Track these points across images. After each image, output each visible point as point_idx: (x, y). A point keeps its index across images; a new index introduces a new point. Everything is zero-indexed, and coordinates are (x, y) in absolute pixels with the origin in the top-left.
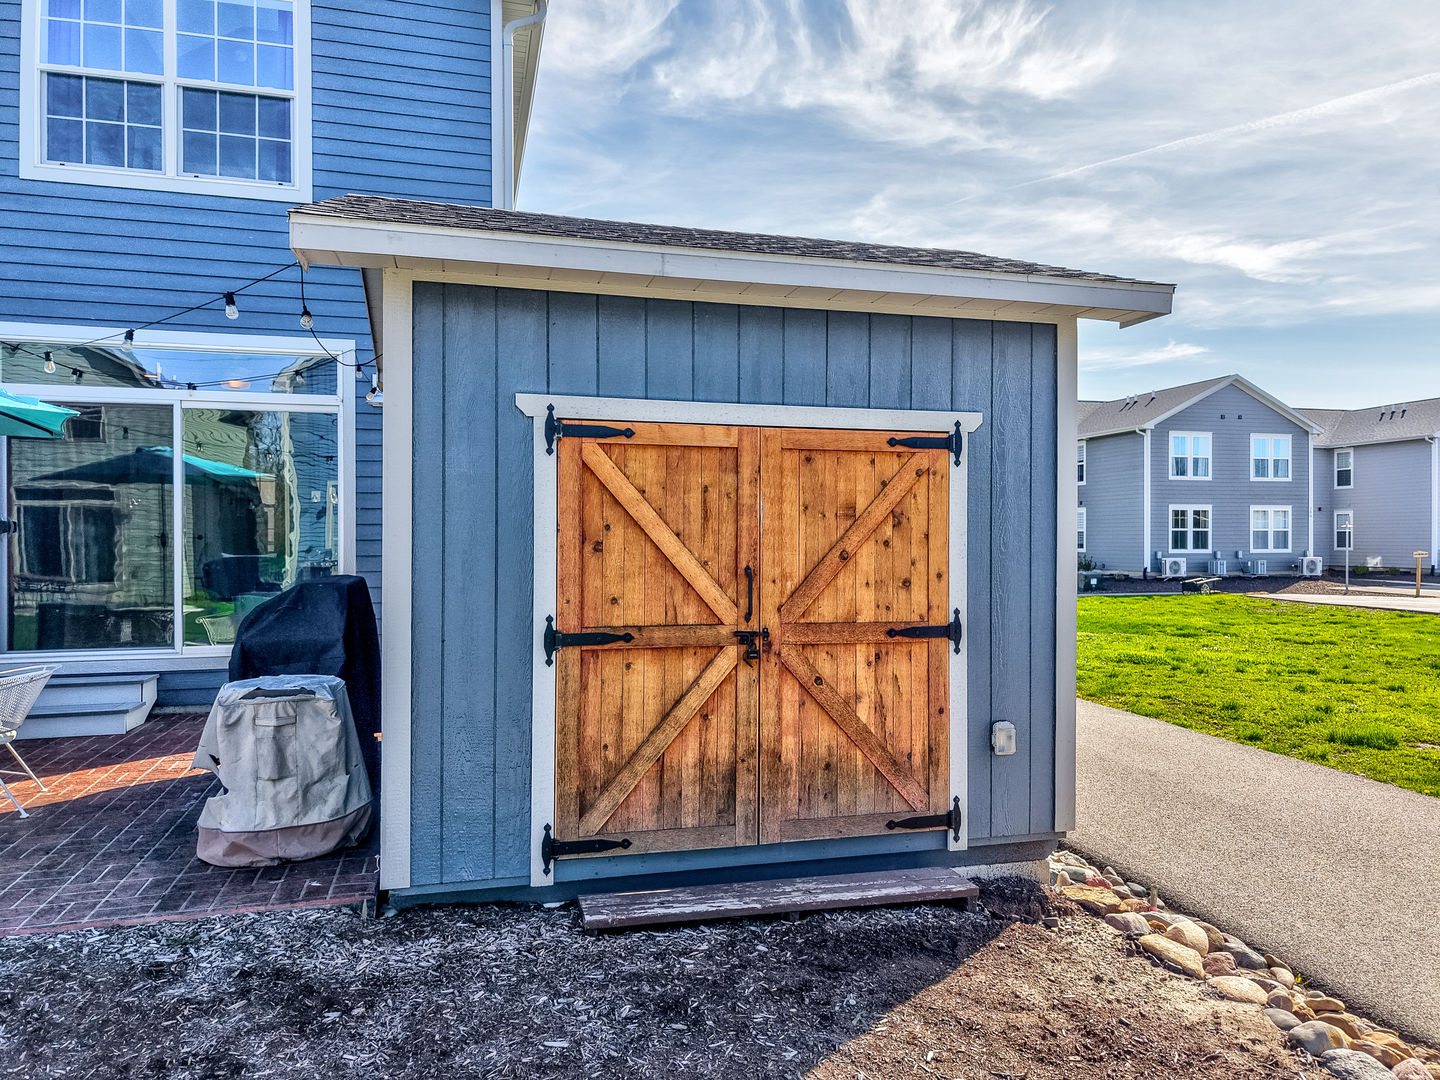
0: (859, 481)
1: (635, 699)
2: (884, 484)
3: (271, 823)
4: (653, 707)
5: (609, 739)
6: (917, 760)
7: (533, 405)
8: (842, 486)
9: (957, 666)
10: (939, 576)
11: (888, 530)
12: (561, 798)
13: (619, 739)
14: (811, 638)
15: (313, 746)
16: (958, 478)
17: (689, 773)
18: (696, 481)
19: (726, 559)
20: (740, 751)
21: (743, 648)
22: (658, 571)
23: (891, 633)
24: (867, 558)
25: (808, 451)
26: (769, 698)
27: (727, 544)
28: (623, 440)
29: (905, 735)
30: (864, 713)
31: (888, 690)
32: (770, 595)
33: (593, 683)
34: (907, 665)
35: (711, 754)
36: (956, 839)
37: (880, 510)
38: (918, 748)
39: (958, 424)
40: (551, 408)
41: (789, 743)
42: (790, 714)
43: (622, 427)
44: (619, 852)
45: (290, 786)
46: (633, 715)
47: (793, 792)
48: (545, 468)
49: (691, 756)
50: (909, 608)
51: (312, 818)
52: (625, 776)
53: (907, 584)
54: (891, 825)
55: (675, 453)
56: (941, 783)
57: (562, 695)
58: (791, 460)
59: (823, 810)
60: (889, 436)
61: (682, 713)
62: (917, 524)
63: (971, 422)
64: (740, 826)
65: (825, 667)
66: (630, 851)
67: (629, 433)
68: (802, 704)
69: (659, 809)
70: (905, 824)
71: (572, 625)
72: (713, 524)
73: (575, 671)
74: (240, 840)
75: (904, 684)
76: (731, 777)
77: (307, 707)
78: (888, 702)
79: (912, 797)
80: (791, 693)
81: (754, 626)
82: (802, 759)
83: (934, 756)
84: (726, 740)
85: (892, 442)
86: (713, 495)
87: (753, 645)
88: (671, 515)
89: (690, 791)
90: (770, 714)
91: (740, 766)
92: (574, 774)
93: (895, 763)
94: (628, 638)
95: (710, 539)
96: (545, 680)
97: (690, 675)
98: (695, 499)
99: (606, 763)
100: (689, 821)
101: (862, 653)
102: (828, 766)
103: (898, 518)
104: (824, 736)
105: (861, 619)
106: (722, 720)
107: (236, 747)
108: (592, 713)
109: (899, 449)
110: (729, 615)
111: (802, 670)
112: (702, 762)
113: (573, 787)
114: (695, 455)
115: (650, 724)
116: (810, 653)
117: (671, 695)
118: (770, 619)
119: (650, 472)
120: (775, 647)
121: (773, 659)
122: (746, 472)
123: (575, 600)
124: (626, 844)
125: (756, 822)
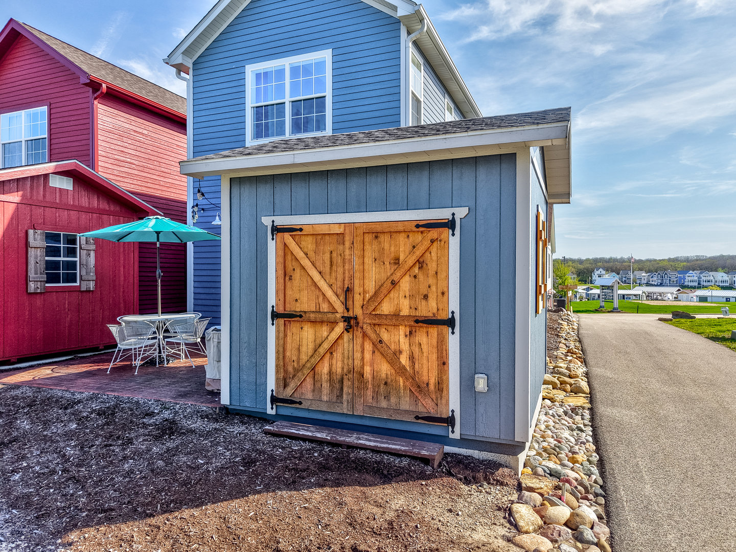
0: (402, 247)
1: (304, 342)
2: (414, 247)
4: (311, 346)
5: (295, 358)
6: (432, 387)
7: (267, 221)
8: (393, 249)
9: (453, 341)
10: (443, 293)
11: (416, 270)
12: (277, 379)
13: (299, 359)
14: (377, 321)
16: (454, 242)
17: (325, 377)
18: (328, 248)
19: (339, 284)
20: (345, 370)
21: (346, 324)
22: (313, 288)
23: (417, 321)
24: (405, 284)
25: (376, 233)
26: (358, 348)
27: (340, 277)
28: (299, 233)
29: (425, 373)
30: (404, 360)
31: (416, 350)
32: (358, 300)
33: (289, 334)
34: (426, 338)
35: (334, 370)
36: (453, 432)
37: (411, 260)
38: (432, 381)
39: (453, 214)
40: (273, 221)
41: (367, 370)
42: (368, 356)
43: (298, 227)
44: (298, 406)
46: (304, 349)
47: (369, 393)
48: (272, 245)
49: (325, 370)
50: (428, 309)
52: (300, 374)
53: (426, 297)
54: (417, 418)
55: (320, 237)
56: (444, 401)
57: (277, 338)
58: (368, 238)
59: (384, 404)
60: (415, 223)
61: (322, 350)
62: (432, 267)
63: (461, 213)
64: (345, 404)
65: (385, 336)
66: (300, 406)
67: (301, 230)
68: (374, 352)
69: (314, 391)
70: (423, 418)
71: (281, 310)
72: (334, 267)
73: (282, 328)
75: (425, 347)
76: (341, 381)
78: (416, 355)
79: (427, 406)
80: (368, 347)
81: (351, 314)
82: (373, 378)
83: (441, 386)
84: (339, 364)
85: (418, 226)
86: (334, 255)
87: (351, 323)
88: (318, 264)
89: (326, 385)
90: (358, 355)
91: (345, 377)
92: (282, 370)
93: (419, 387)
94: (301, 316)
95: (333, 274)
96: (272, 331)
97: (325, 334)
98: (327, 256)
99: (294, 368)
100: (325, 398)
101: (402, 330)
102: (386, 383)
103: (421, 263)
104: (385, 369)
105: (402, 314)
106: (338, 355)
108: (289, 347)
109: (421, 229)
110: (340, 308)
111: (373, 336)
112: (330, 373)
113: (281, 375)
114: (327, 237)
115: (310, 354)
116: (377, 328)
117: (318, 342)
118: (358, 311)
119: (309, 246)
120: (360, 325)
121: (360, 330)
122: (347, 244)
123: (282, 300)
124: (300, 403)
125: (352, 404)
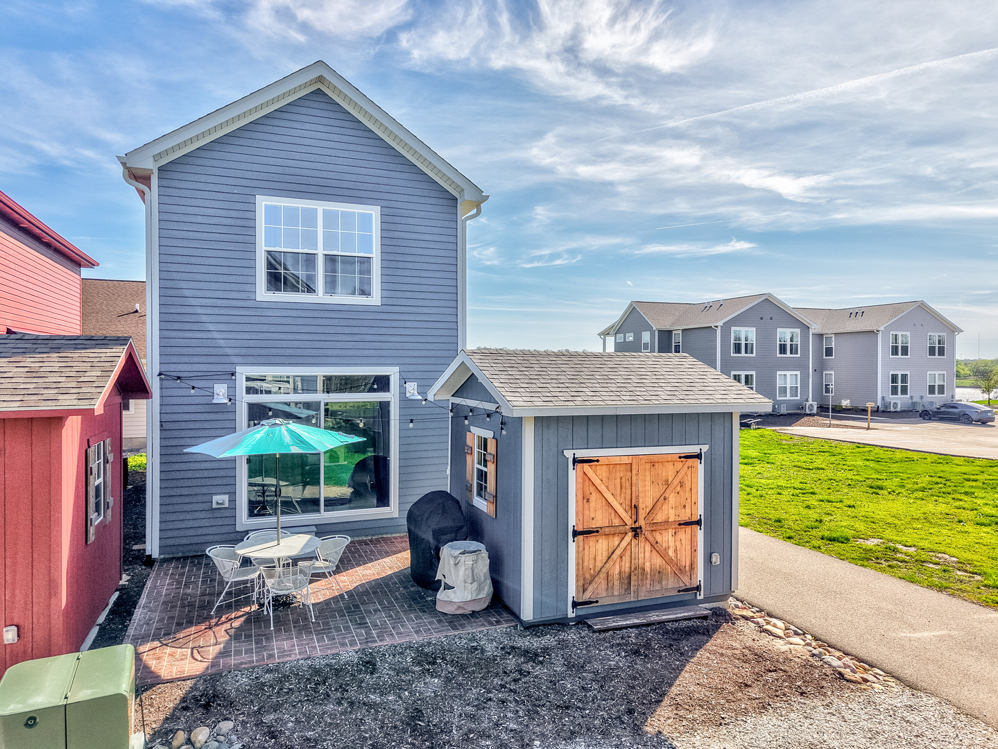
0: (668, 472)
1: (600, 552)
2: (677, 472)
3: (469, 599)
4: (605, 555)
5: (591, 567)
6: (687, 568)
7: (569, 454)
8: (664, 473)
9: (700, 534)
10: (695, 503)
11: (679, 488)
12: (577, 587)
13: (595, 566)
14: (655, 528)
15: (481, 570)
16: (701, 468)
17: (616, 577)
18: (618, 476)
19: (628, 502)
20: (632, 569)
21: (634, 533)
22: (607, 508)
23: (680, 524)
24: (672, 499)
25: (653, 462)
26: (641, 550)
27: (628, 497)
28: (596, 463)
29: (684, 560)
30: (671, 553)
31: (678, 544)
32: (642, 514)
33: (587, 547)
34: (685, 534)
35: (623, 570)
36: (700, 595)
37: (676, 481)
38: (688, 564)
39: (701, 449)
40: (574, 454)
41: (647, 565)
42: (648, 554)
43: (595, 459)
44: (595, 604)
45: (475, 585)
46: (599, 558)
47: (648, 582)
48: (572, 474)
49: (617, 571)
50: (685, 516)
51: (481, 596)
52: (597, 579)
53: (684, 506)
54: (679, 591)
55: (612, 466)
56: (695, 575)
57: (578, 552)
58: (648, 466)
59: (658, 587)
60: (679, 455)
61: (614, 556)
62: (688, 485)
63: (705, 448)
64: (632, 593)
65: (659, 538)
66: (598, 604)
67: (598, 461)
68: (651, 551)
69: (607, 589)
70: (683, 591)
71: (580, 529)
72: (623, 490)
73: (581, 544)
74: (461, 605)
75: (683, 542)
76: (630, 577)
77: (479, 556)
78: (678, 549)
79: (686, 581)
80: (648, 547)
81: (637, 525)
82: (651, 570)
83: (692, 566)
84: (628, 565)
85: (680, 457)
86: (623, 480)
87: (636, 532)
88: (610, 488)
89: (617, 583)
90: (641, 555)
91: (632, 573)
92: (582, 579)
93: (680, 570)
94: (597, 532)
95: (623, 495)
96: (572, 547)
97: (617, 543)
98: (618, 481)
99: (591, 575)
100: (616, 593)
101: (671, 532)
102: (659, 572)
103: (682, 484)
104: (658, 561)
105: (670, 520)
106: (627, 558)
107: (457, 571)
108: (586, 558)
109: (682, 459)
110: (629, 522)
111: (651, 539)
112: (620, 573)
113: (581, 583)
114: (618, 466)
115: (604, 561)
116: (654, 533)
117: (611, 551)
118: (642, 522)
119: (604, 474)
120: (643, 532)
121: (643, 536)
122: (634, 472)
123: (581, 520)
124: (597, 602)
125: (637, 592)
